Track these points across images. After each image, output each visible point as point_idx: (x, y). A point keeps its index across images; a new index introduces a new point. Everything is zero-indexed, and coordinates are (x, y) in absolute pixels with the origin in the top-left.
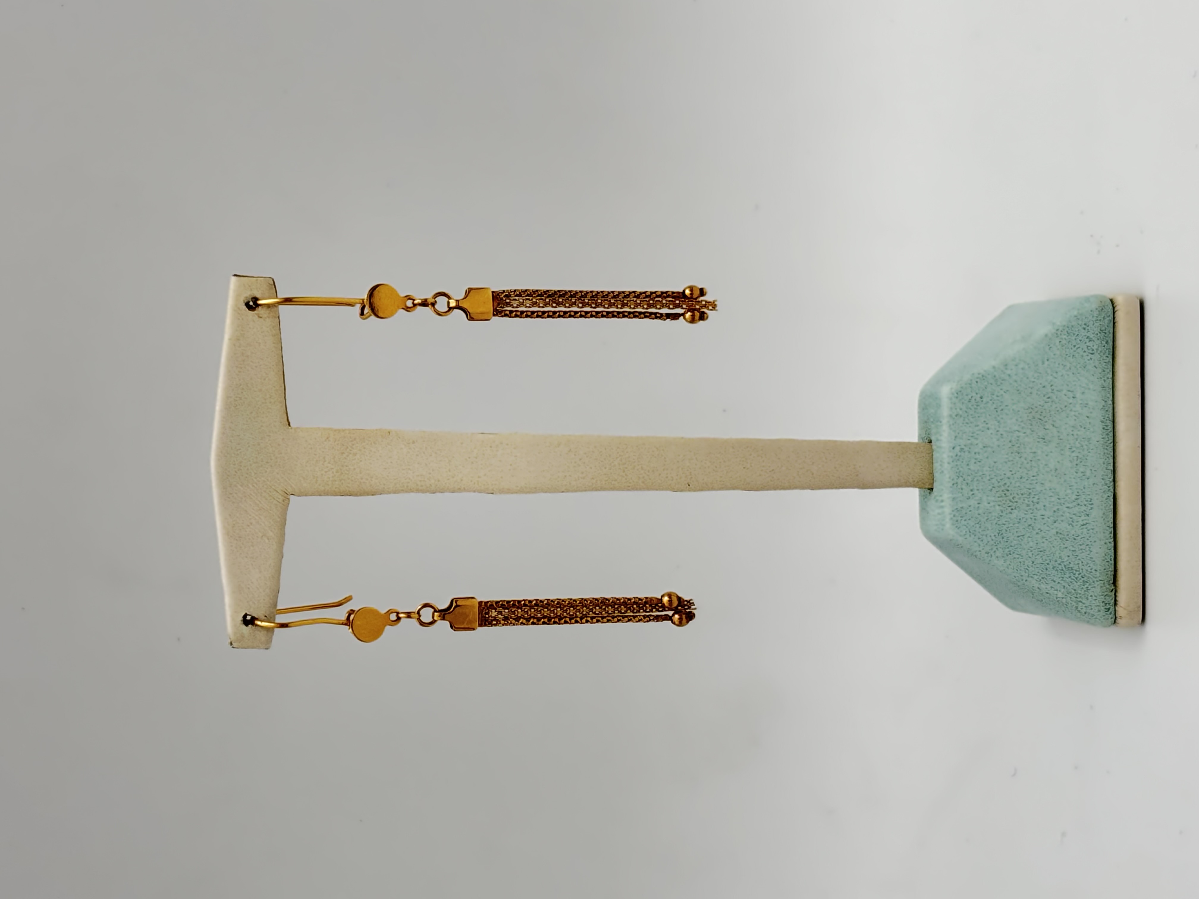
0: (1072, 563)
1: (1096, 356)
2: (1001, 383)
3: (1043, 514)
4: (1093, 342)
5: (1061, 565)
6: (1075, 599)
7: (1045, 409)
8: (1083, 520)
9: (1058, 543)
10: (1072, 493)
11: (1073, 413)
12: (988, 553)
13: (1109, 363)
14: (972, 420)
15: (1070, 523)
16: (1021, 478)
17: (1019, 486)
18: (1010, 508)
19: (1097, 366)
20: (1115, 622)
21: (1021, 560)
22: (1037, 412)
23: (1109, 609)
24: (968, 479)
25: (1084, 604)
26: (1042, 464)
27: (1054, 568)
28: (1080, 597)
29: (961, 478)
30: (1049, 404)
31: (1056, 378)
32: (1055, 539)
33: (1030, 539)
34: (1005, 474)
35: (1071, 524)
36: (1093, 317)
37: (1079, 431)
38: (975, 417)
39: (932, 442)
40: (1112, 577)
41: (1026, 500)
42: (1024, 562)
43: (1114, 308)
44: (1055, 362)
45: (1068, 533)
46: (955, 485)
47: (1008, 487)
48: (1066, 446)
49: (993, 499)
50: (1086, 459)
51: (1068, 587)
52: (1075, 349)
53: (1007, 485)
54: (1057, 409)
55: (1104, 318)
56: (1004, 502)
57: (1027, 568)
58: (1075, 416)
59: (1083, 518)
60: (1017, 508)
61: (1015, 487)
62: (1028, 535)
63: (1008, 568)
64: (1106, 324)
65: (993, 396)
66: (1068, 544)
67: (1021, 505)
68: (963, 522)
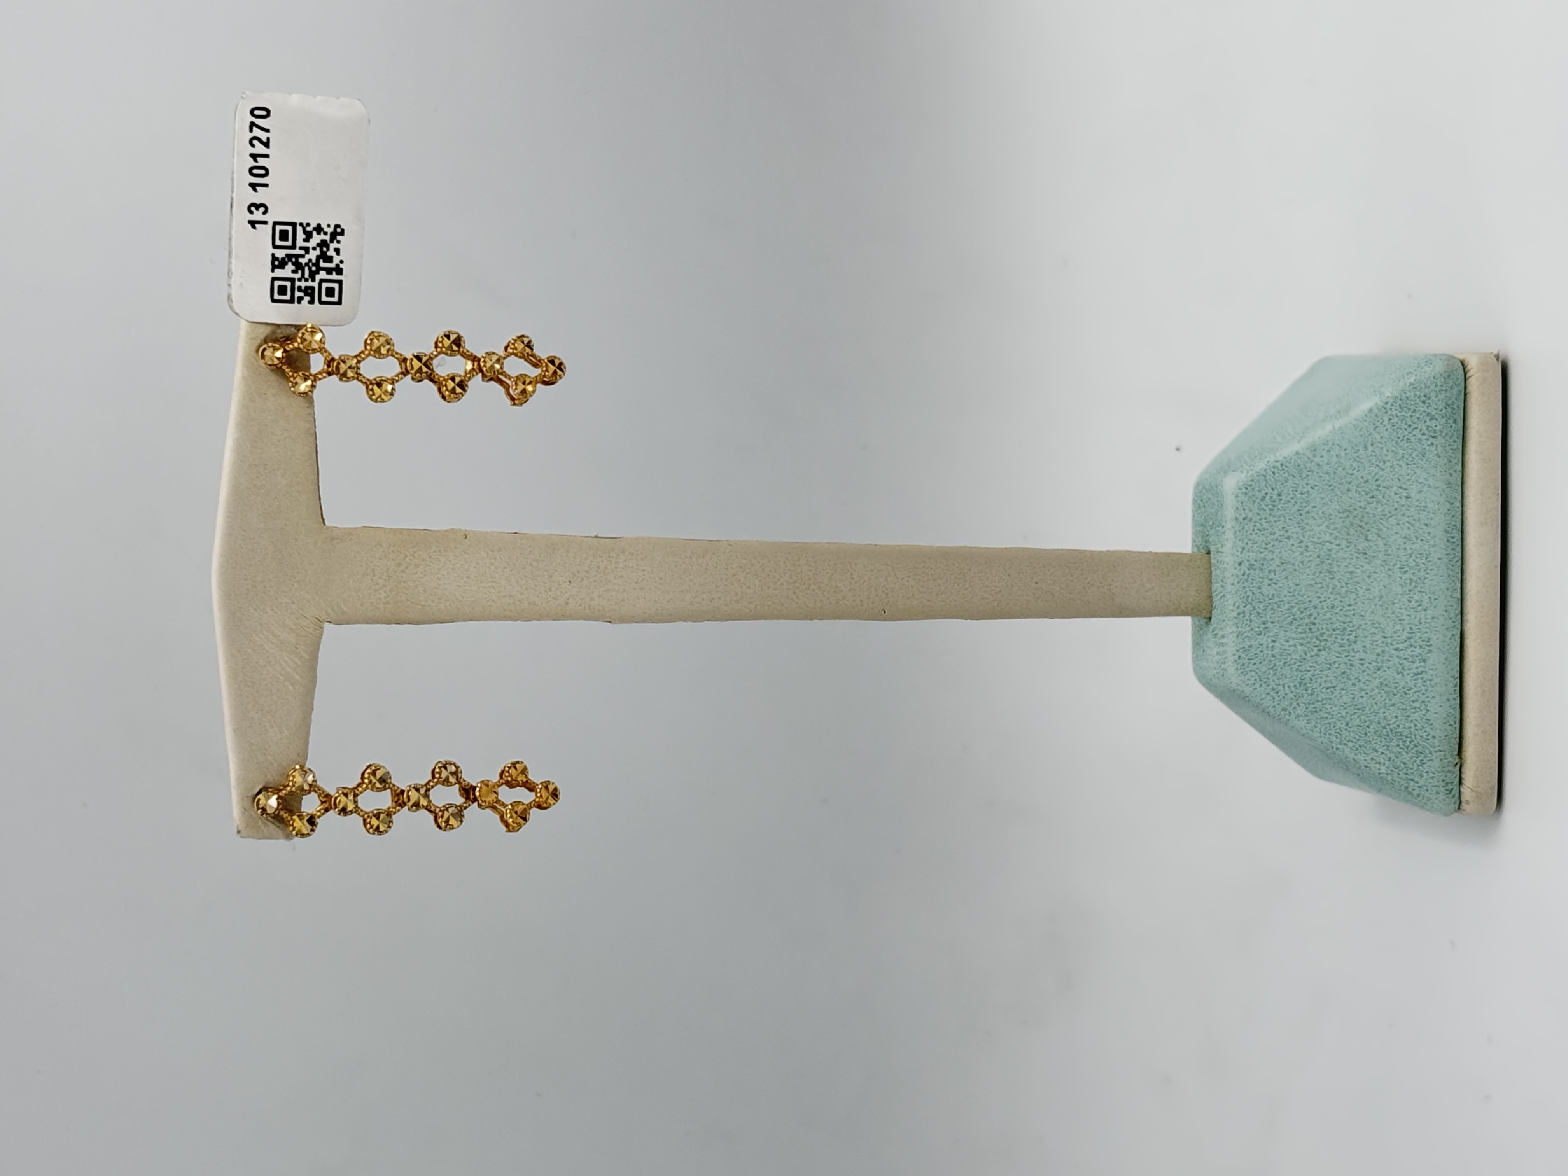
0: (1401, 726)
1: (1440, 440)
2: (1308, 476)
3: (1363, 658)
4: (1435, 421)
5: (1386, 728)
6: (1404, 776)
7: (1367, 513)
8: (1417, 668)
9: (1384, 698)
10: (1403, 630)
11: (1407, 519)
12: (1284, 710)
13: (1458, 450)
14: (1265, 525)
15: (1399, 670)
16: (1332, 608)
17: (1330, 619)
18: (1316, 649)
19: (1441, 455)
20: (1459, 808)
21: (1330, 721)
22: (1355, 517)
23: (1452, 789)
24: (1259, 607)
25: (1417, 783)
26: (1361, 588)
27: (1375, 733)
28: (1413, 773)
29: (1249, 607)
30: (1374, 505)
31: (1383, 470)
32: (1379, 693)
33: (1344, 692)
34: (1310, 602)
35: (1401, 672)
36: (1436, 385)
37: (1413, 544)
38: (1271, 521)
39: (1212, 555)
40: (1457, 746)
41: (1339, 637)
42: (1335, 723)
43: (1465, 374)
44: (1382, 448)
45: (1395, 685)
46: (1242, 615)
47: (1315, 619)
48: (1396, 565)
49: (1294, 635)
50: (1424, 583)
51: (1396, 759)
52: (1409, 430)
53: (1312, 618)
54: (1384, 513)
55: (1452, 387)
56: (1308, 640)
57: (1338, 731)
58: (1408, 522)
59: (1417, 664)
60: (1327, 650)
61: (1324, 620)
62: (1341, 686)
63: (1312, 731)
64: (1455, 396)
65: (1297, 493)
66: (1395, 700)
67: (1332, 644)
68: (1252, 667)
